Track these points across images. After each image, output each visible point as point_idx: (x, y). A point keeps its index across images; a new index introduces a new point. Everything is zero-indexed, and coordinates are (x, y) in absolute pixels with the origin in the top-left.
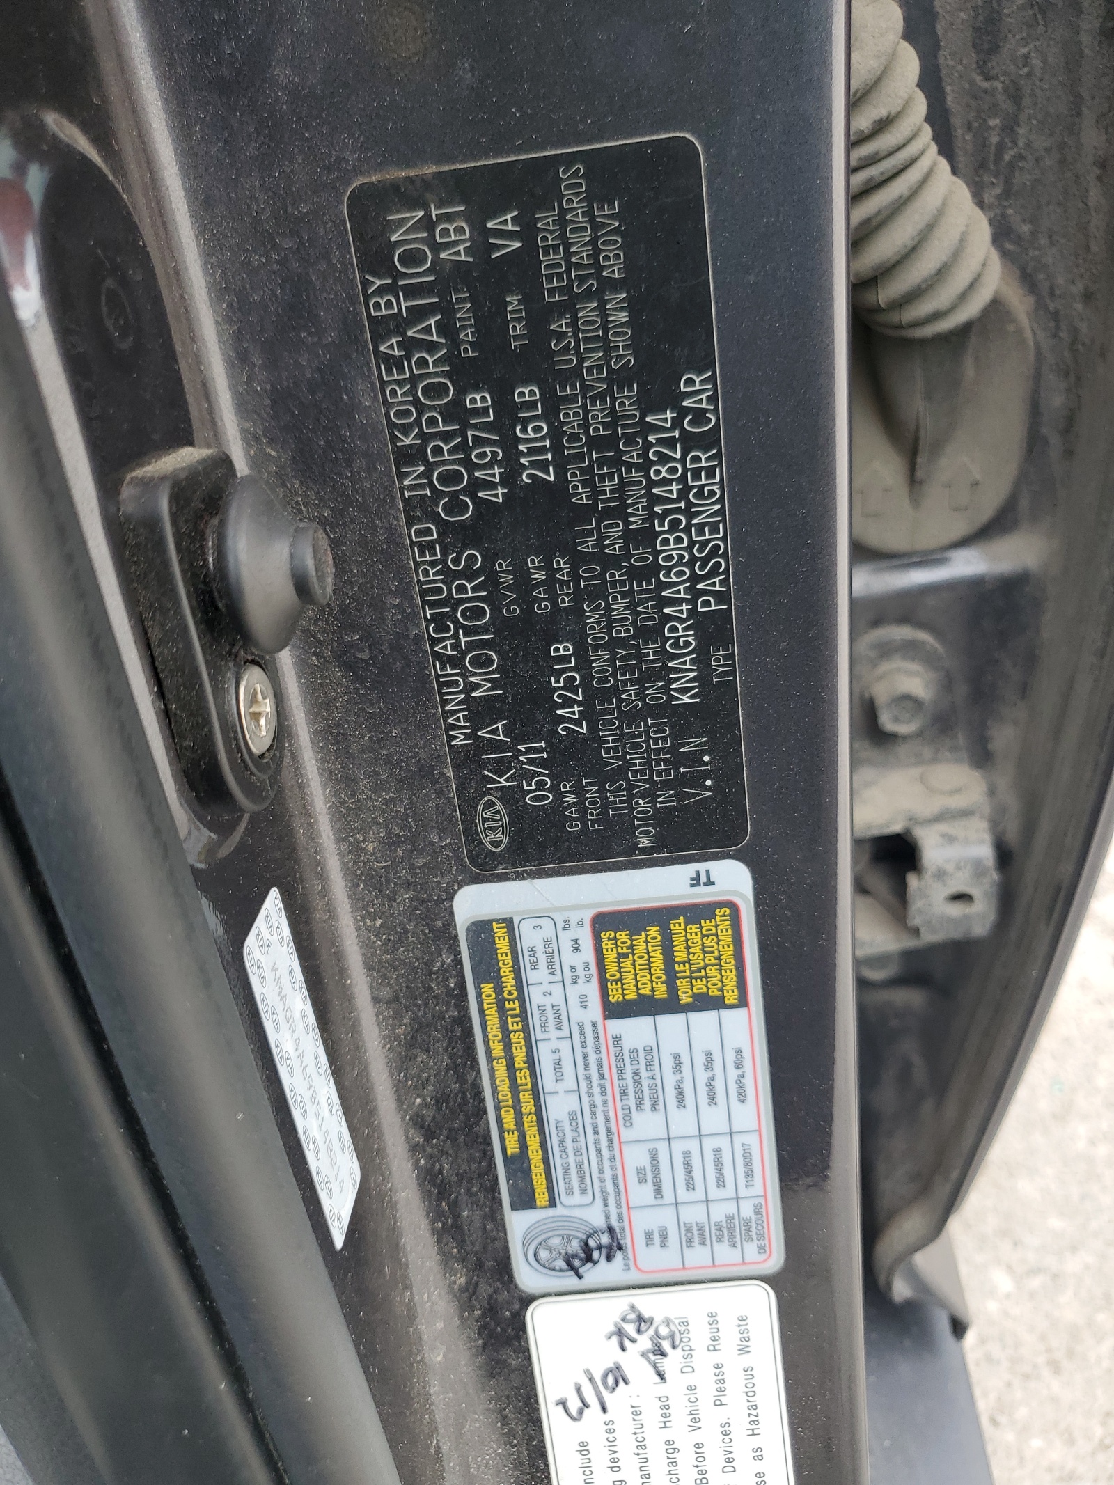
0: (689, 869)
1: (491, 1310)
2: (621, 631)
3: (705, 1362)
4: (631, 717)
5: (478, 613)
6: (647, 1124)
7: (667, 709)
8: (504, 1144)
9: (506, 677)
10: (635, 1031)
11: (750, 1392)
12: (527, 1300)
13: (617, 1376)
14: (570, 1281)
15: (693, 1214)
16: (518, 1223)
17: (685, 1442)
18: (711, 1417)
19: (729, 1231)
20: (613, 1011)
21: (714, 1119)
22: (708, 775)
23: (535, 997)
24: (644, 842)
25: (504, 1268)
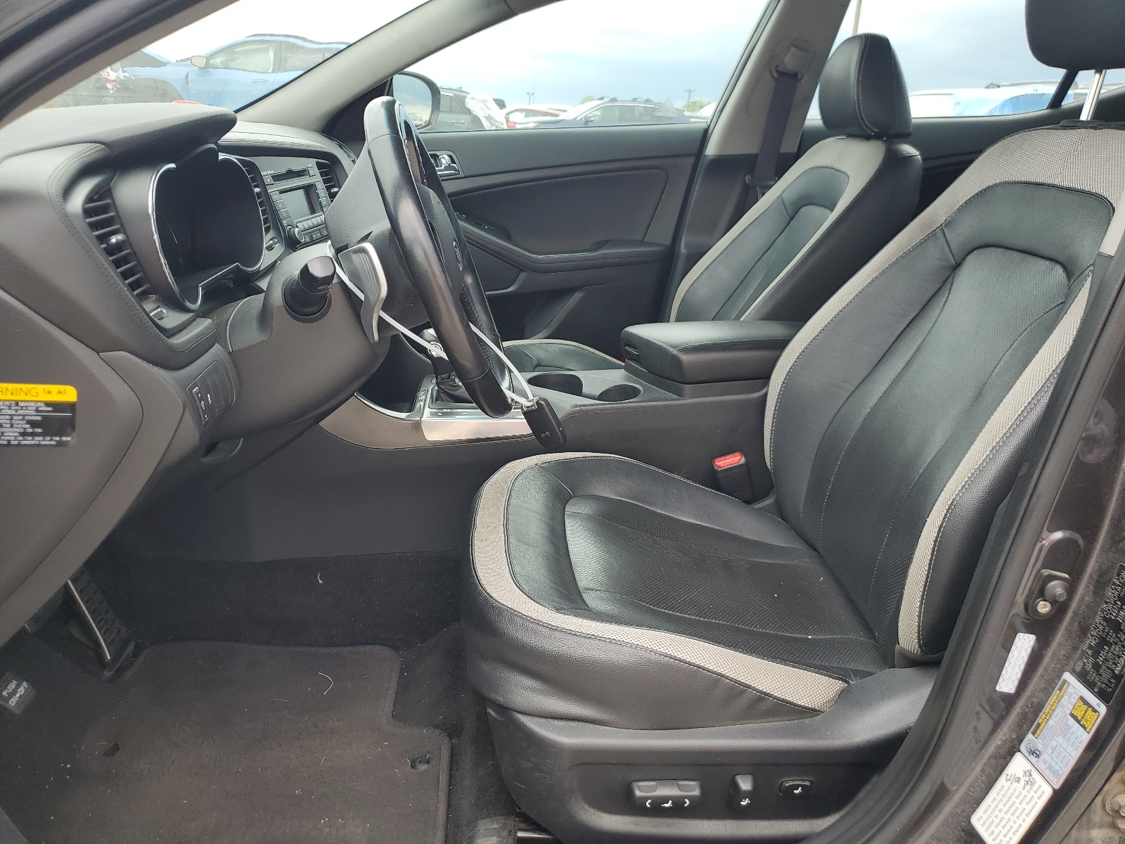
0: (1098, 701)
1: (1013, 746)
2: (1115, 653)
3: (1032, 793)
4: (1108, 668)
5: (1099, 632)
6: (1060, 739)
7: (1113, 671)
8: (1039, 720)
9: (1097, 645)
10: (1072, 721)
11: (1033, 807)
12: (1019, 751)
13: (1018, 780)
14: (1027, 755)
15: (1053, 764)
16: (1030, 736)
17: (1017, 804)
18: (1024, 805)
19: (1055, 773)
20: (1072, 715)
21: (1069, 749)
22: (1111, 688)
23: (1063, 700)
24: (1096, 690)
25: (1021, 741)
